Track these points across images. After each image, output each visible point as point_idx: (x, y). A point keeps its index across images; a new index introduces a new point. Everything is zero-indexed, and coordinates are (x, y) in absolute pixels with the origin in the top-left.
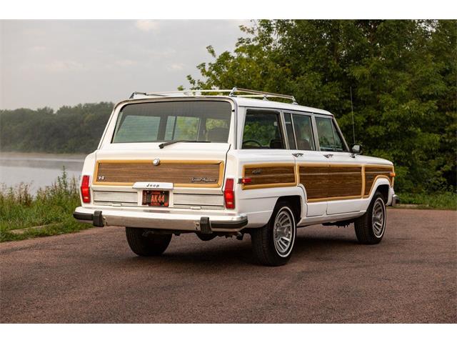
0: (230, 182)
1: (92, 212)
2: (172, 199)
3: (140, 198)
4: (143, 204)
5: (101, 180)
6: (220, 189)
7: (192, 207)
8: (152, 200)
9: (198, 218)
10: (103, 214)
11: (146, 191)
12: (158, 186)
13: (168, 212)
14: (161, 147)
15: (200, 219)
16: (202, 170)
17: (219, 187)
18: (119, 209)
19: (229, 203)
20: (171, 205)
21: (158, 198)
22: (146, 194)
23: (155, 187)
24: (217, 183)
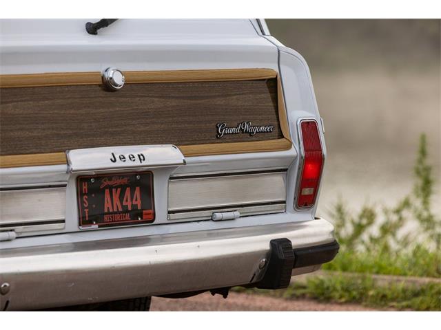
0: (309, 128)
2: (164, 196)
3: (64, 205)
4: (84, 221)
6: (292, 152)
7: (219, 216)
8: (107, 206)
9: (261, 244)
15: (267, 247)
17: (288, 147)
19: (307, 191)
20: (161, 215)
21: (121, 198)
22: (85, 187)
23: (137, 163)
24: (281, 136)
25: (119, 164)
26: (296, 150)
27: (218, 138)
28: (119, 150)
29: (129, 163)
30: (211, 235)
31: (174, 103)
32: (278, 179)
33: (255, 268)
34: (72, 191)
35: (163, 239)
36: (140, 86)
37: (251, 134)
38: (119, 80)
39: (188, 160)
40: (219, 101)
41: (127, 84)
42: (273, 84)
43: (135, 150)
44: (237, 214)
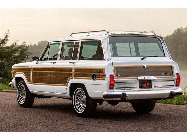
0: (178, 74)
1: (120, 93)
2: (153, 84)
3: (138, 85)
4: (140, 87)
5: (119, 77)
6: (175, 78)
7: (162, 87)
8: (144, 85)
9: (169, 92)
10: (126, 94)
11: (141, 81)
12: (149, 78)
13: (150, 90)
14: (142, 59)
15: (170, 92)
16: (165, 70)
17: (174, 77)
18: (129, 91)
19: (177, 84)
20: (153, 87)
21: (146, 84)
22: (140, 82)
23: (148, 79)
24: (173, 75)
25: (146, 79)
26: (175, 77)
27: (162, 75)
28: (145, 77)
29: (147, 79)
30: (161, 90)
31: (154, 70)
32: (173, 82)
33: (168, 95)
34: (138, 83)
35: (153, 90)
36: (149, 67)
37: (168, 75)
38: (146, 66)
39: (157, 78)
40: (162, 70)
41: (147, 67)
42: (172, 67)
43: (148, 77)
44: (165, 87)
